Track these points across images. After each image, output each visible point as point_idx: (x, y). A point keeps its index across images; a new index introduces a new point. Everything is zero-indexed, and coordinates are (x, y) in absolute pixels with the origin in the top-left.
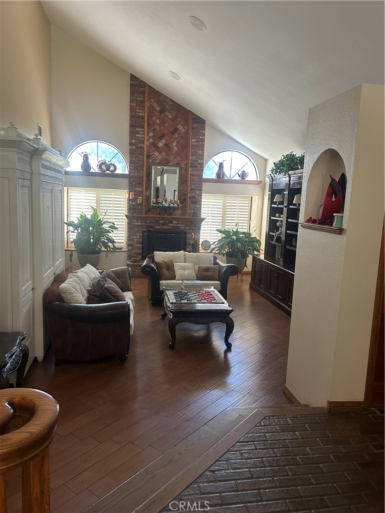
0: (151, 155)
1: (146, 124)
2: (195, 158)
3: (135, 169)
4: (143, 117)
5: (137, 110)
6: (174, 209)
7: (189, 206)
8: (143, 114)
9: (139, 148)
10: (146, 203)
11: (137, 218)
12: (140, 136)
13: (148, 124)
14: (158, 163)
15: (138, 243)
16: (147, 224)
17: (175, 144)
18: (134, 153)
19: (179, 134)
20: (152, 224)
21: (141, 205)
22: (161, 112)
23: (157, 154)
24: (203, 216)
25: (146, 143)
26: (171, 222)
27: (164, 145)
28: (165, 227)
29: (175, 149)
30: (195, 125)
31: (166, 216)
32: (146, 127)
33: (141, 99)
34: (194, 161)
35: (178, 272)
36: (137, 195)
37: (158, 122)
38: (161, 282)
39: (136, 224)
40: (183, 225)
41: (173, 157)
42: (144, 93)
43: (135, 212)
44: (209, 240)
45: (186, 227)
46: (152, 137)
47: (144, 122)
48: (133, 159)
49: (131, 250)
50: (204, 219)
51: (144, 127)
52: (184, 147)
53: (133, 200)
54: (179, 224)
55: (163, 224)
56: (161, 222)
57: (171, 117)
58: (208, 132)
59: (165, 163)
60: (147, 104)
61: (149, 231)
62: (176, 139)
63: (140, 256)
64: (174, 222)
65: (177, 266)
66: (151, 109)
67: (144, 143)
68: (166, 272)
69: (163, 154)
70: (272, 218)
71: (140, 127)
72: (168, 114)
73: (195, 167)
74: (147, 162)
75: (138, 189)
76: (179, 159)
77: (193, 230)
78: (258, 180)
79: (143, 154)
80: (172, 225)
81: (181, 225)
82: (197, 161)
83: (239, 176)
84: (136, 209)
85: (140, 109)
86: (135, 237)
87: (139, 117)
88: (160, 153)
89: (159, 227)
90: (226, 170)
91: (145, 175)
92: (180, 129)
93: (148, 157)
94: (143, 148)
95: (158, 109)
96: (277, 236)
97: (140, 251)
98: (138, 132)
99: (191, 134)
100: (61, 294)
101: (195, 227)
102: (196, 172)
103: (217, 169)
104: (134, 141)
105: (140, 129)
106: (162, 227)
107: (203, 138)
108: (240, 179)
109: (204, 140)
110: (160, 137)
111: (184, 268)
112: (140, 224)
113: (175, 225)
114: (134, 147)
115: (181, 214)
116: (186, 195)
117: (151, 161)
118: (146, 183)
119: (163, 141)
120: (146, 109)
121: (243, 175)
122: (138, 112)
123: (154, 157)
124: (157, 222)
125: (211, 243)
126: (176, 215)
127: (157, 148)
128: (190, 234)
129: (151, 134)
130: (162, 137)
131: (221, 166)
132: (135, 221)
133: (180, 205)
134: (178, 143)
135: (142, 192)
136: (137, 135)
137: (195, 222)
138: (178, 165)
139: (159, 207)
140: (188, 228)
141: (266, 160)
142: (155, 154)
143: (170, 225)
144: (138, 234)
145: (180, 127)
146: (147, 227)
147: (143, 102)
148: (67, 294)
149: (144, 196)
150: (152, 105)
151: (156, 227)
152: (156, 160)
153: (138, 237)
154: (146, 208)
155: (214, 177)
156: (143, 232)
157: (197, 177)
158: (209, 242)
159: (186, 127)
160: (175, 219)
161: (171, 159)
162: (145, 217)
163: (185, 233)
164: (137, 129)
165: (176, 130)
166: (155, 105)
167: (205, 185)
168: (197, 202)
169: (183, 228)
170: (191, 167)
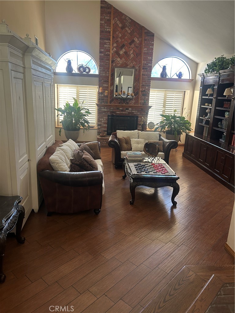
0: (114, 61)
1: (111, 37)
2: (146, 62)
3: (103, 71)
4: (110, 32)
5: (106, 27)
6: (130, 99)
7: (141, 98)
8: (110, 30)
9: (106, 55)
10: (110, 95)
11: (104, 106)
12: (107, 46)
13: (113, 37)
14: (120, 66)
15: (104, 123)
16: (111, 110)
17: (132, 52)
18: (103, 59)
19: (135, 45)
20: (114, 110)
21: (107, 96)
22: (123, 28)
23: (119, 59)
24: (150, 104)
25: (112, 52)
26: (127, 109)
27: (124, 52)
28: (123, 113)
29: (132, 56)
30: (146, 38)
31: (124, 105)
32: (111, 39)
33: (108, 18)
34: (145, 64)
35: (134, 146)
36: (104, 89)
37: (120, 35)
38: (121, 152)
39: (104, 110)
40: (136, 111)
41: (130, 61)
42: (111, 13)
43: (103, 102)
44: (153, 122)
45: (138, 112)
46: (116, 47)
47: (110, 36)
48: (102, 63)
49: (100, 128)
50: (151, 107)
51: (110, 40)
52: (138, 54)
53: (102, 93)
54: (134, 110)
55: (122, 111)
56: (120, 109)
57: (129, 32)
58: (156, 43)
59: (124, 66)
60: (113, 22)
61: (112, 116)
62: (132, 48)
63: (106, 133)
64: (129, 109)
65: (133, 141)
66: (116, 25)
67: (109, 51)
68: (125, 145)
69: (123, 59)
70: (202, 106)
71: (107, 39)
72: (127, 29)
73: (146, 69)
74: (112, 66)
75: (105, 85)
76: (134, 63)
77: (142, 114)
78: (191, 78)
79: (109, 60)
80: (128, 111)
81: (134, 111)
82: (147, 65)
83: (177, 76)
84: (103, 100)
86: (102, 119)
87: (107, 32)
88: (121, 59)
89: (119, 113)
90: (168, 71)
91: (110, 75)
92: (136, 40)
93: (113, 62)
94: (109, 55)
95: (120, 25)
96: (206, 120)
97: (106, 129)
98: (105, 44)
99: (144, 44)
100: (51, 164)
101: (144, 113)
102: (146, 73)
103: (161, 70)
104: (103, 50)
105: (107, 41)
106: (121, 113)
107: (152, 47)
108: (177, 78)
109: (152, 49)
110: (121, 47)
111: (138, 143)
112: (106, 110)
113: (131, 111)
114: (102, 55)
115: (135, 103)
116: (139, 89)
117: (114, 64)
118: (111, 81)
119: (124, 50)
120: (112, 26)
121: (180, 75)
122: (106, 28)
123: (117, 62)
124: (118, 109)
125: (155, 124)
126: (131, 104)
127: (119, 55)
128: (141, 117)
129: (115, 45)
130: (123, 46)
131: (164, 68)
132: (103, 108)
133: (134, 97)
134: (134, 51)
135: (108, 87)
136: (105, 46)
137: (144, 109)
138: (133, 67)
139: (119, 98)
140: (139, 113)
141: (197, 64)
142: (118, 59)
143: (127, 111)
144: (105, 118)
145: (136, 39)
146: (111, 112)
147: (109, 20)
148: (56, 164)
149: (109, 90)
150: (116, 22)
151: (117, 112)
152: (118, 64)
153: (104, 119)
154: (110, 99)
155: (159, 76)
156: (108, 116)
157: (146, 77)
158: (153, 123)
159: (140, 39)
160: (130, 107)
161: (129, 63)
162: (110, 106)
163: (137, 117)
164: (105, 41)
165: (133, 41)
166: (118, 22)
167: (152, 82)
168: (146, 95)
169: (136, 113)
170: (143, 69)
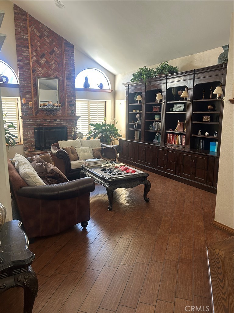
0: (36, 70)
1: (30, 45)
2: (68, 73)
3: (24, 81)
4: (27, 40)
6: (57, 110)
7: (68, 108)
8: (27, 37)
9: (26, 64)
10: (35, 106)
11: (30, 118)
12: (26, 54)
13: (31, 45)
14: (42, 76)
15: (31, 137)
16: (38, 123)
17: (53, 62)
18: (22, 68)
19: (55, 55)
20: (41, 123)
21: (31, 108)
22: (41, 37)
23: (40, 69)
24: (77, 115)
25: (32, 61)
26: (55, 120)
27: (45, 62)
28: (51, 124)
29: (54, 66)
30: (66, 49)
31: (51, 116)
32: (30, 47)
33: (24, 25)
34: (68, 75)
35: (80, 155)
36: (28, 100)
37: (39, 44)
38: (71, 162)
39: (29, 123)
40: (65, 122)
41: (52, 71)
42: (26, 20)
43: (27, 114)
44: (82, 132)
46: (36, 56)
47: (28, 44)
48: (22, 72)
49: (26, 143)
50: (79, 117)
51: (28, 48)
52: (60, 65)
53: (25, 105)
54: (62, 121)
55: (50, 122)
56: (48, 120)
57: (48, 41)
58: (76, 53)
59: (47, 76)
60: (29, 30)
61: (39, 128)
62: (53, 58)
63: (34, 147)
64: (58, 120)
66: (33, 34)
67: (29, 60)
69: (45, 69)
70: (130, 113)
71: (25, 47)
72: (46, 38)
73: (69, 79)
74: (33, 75)
75: (28, 96)
76: (57, 73)
77: (71, 125)
78: (110, 89)
79: (30, 69)
80: (57, 122)
81: (63, 122)
82: (70, 75)
83: (99, 86)
84: (27, 112)
85: (24, 33)
86: (28, 133)
87: (23, 39)
88: (42, 68)
89: (46, 125)
91: (32, 85)
93: (34, 71)
94: (29, 64)
95: (38, 34)
97: (33, 144)
98: (23, 51)
99: (64, 55)
101: (73, 123)
102: (70, 83)
104: (21, 58)
105: (25, 49)
106: (49, 124)
107: (73, 58)
108: (99, 88)
109: (73, 60)
110: (41, 56)
111: (84, 151)
112: (32, 123)
113: (59, 122)
114: (21, 63)
115: (62, 114)
116: (64, 100)
117: (36, 74)
118: (34, 92)
119: (44, 59)
120: (29, 34)
121: (101, 86)
122: (22, 35)
123: (38, 72)
124: (45, 120)
125: (84, 134)
126: (58, 115)
127: (40, 64)
128: (71, 128)
129: (34, 54)
130: (43, 56)
131: (86, 79)
132: (28, 120)
133: (61, 107)
134: (55, 61)
135: (31, 98)
136: (24, 54)
137: (73, 119)
138: (56, 77)
139: (46, 109)
140: (68, 124)
143: (55, 122)
144: (31, 131)
145: (56, 50)
146: (38, 125)
147: (25, 28)
149: (33, 101)
150: (33, 30)
151: (45, 125)
152: (40, 74)
153: (31, 133)
154: (35, 110)
156: (35, 129)
157: (71, 87)
158: (82, 134)
159: (60, 50)
160: (58, 118)
161: (51, 73)
162: (36, 117)
163: (67, 128)
164: (23, 49)
165: (53, 51)
166: (35, 30)
167: (77, 92)
168: (73, 105)
169: (64, 124)
170: (67, 79)
